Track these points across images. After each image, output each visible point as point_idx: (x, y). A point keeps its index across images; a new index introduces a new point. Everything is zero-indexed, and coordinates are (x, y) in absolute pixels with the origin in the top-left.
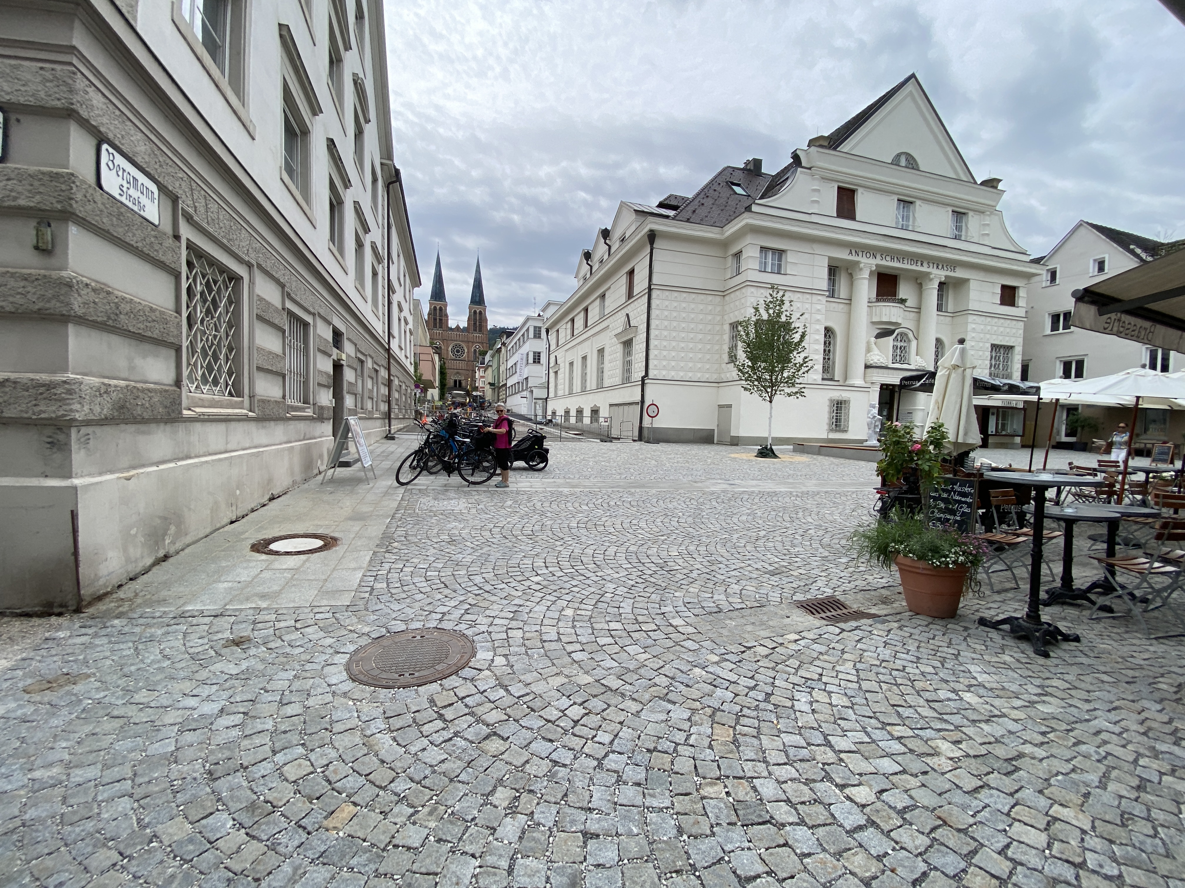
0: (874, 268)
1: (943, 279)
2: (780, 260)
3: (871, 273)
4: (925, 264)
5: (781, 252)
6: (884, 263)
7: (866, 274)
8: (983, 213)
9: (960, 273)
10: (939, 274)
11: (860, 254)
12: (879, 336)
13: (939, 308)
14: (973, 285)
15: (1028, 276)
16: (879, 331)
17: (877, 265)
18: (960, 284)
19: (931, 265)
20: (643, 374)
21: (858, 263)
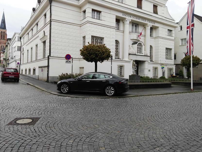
0: (131, 21)
1: (151, 26)
2: (99, 15)
3: (130, 22)
4: (146, 21)
5: (100, 12)
6: (134, 19)
7: (128, 22)
8: (162, 6)
9: (156, 25)
10: (150, 24)
11: (126, 15)
12: (133, 44)
13: (151, 36)
14: (160, 29)
15: (175, 27)
16: (133, 42)
17: (131, 20)
18: (156, 28)
19: (148, 21)
20: (49, 55)
21: (125, 18)
